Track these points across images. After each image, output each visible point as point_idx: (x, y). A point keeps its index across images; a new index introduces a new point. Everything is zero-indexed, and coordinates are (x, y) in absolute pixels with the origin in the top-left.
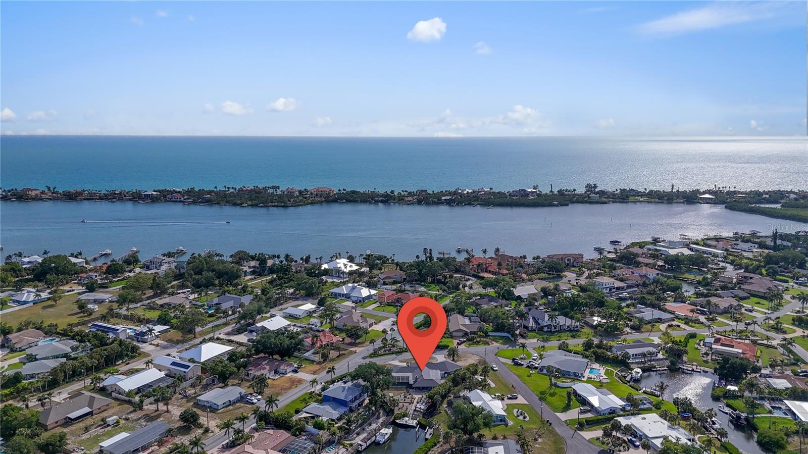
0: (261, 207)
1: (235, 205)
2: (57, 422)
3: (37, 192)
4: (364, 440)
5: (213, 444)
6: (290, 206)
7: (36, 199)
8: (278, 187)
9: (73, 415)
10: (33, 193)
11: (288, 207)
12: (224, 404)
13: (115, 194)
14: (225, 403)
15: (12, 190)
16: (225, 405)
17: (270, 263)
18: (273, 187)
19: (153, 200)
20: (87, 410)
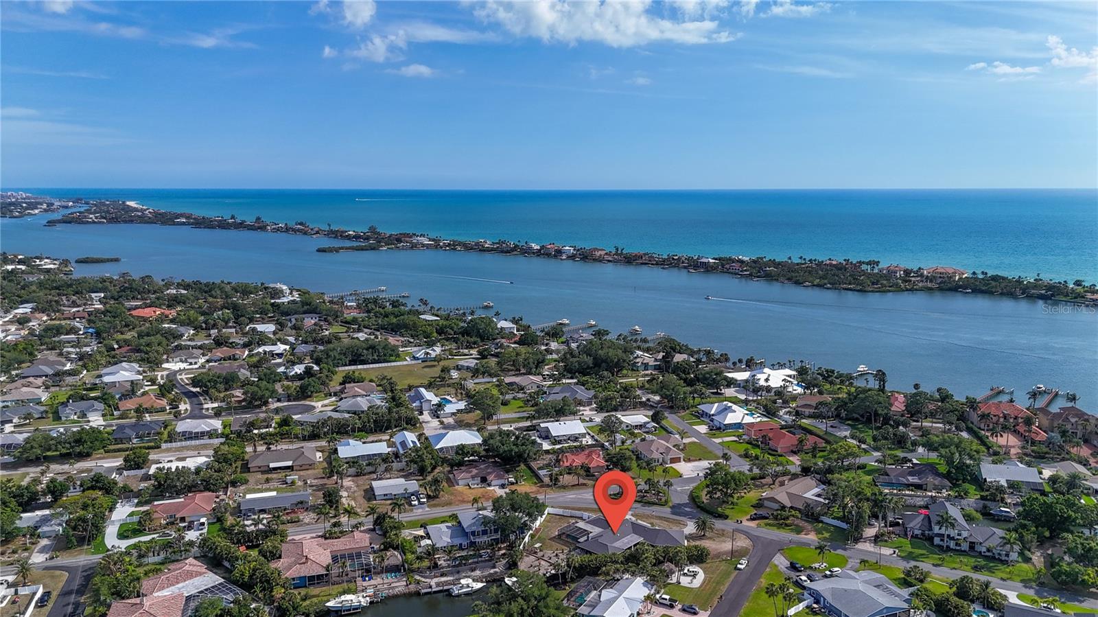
0: (828, 288)
1: (798, 283)
2: (260, 468)
3: (603, 253)
4: (438, 585)
5: (310, 532)
6: (870, 291)
7: (600, 260)
8: (878, 263)
9: (272, 465)
10: (598, 254)
11: (865, 291)
12: (384, 495)
13: (673, 259)
14: (387, 495)
15: (581, 249)
16: (386, 497)
17: (679, 358)
18: (869, 263)
19: (708, 269)
20: (289, 463)
